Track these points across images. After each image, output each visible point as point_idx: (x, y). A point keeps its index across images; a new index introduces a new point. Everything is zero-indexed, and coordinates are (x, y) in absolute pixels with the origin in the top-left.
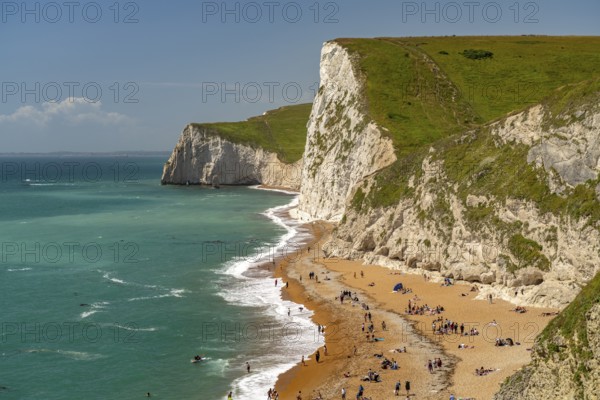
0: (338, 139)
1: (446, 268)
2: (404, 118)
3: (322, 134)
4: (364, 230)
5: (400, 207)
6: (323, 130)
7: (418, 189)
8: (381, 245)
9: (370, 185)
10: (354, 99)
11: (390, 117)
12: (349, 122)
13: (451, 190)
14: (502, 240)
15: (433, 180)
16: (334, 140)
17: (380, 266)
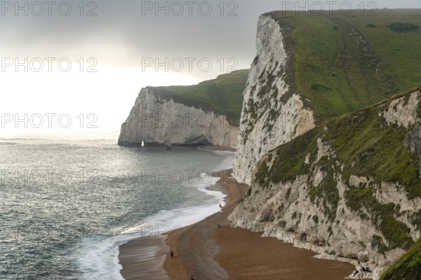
0: (266, 108)
1: (329, 245)
2: (327, 89)
3: (255, 102)
4: (265, 203)
5: (296, 182)
6: (256, 99)
7: (312, 166)
8: (279, 218)
9: (273, 160)
10: (282, 70)
11: (314, 88)
12: (276, 92)
13: (338, 169)
14: (376, 221)
15: (324, 158)
16: (263, 109)
17: (276, 238)
